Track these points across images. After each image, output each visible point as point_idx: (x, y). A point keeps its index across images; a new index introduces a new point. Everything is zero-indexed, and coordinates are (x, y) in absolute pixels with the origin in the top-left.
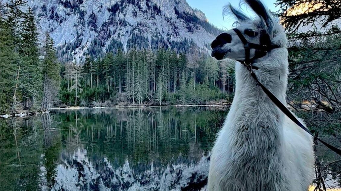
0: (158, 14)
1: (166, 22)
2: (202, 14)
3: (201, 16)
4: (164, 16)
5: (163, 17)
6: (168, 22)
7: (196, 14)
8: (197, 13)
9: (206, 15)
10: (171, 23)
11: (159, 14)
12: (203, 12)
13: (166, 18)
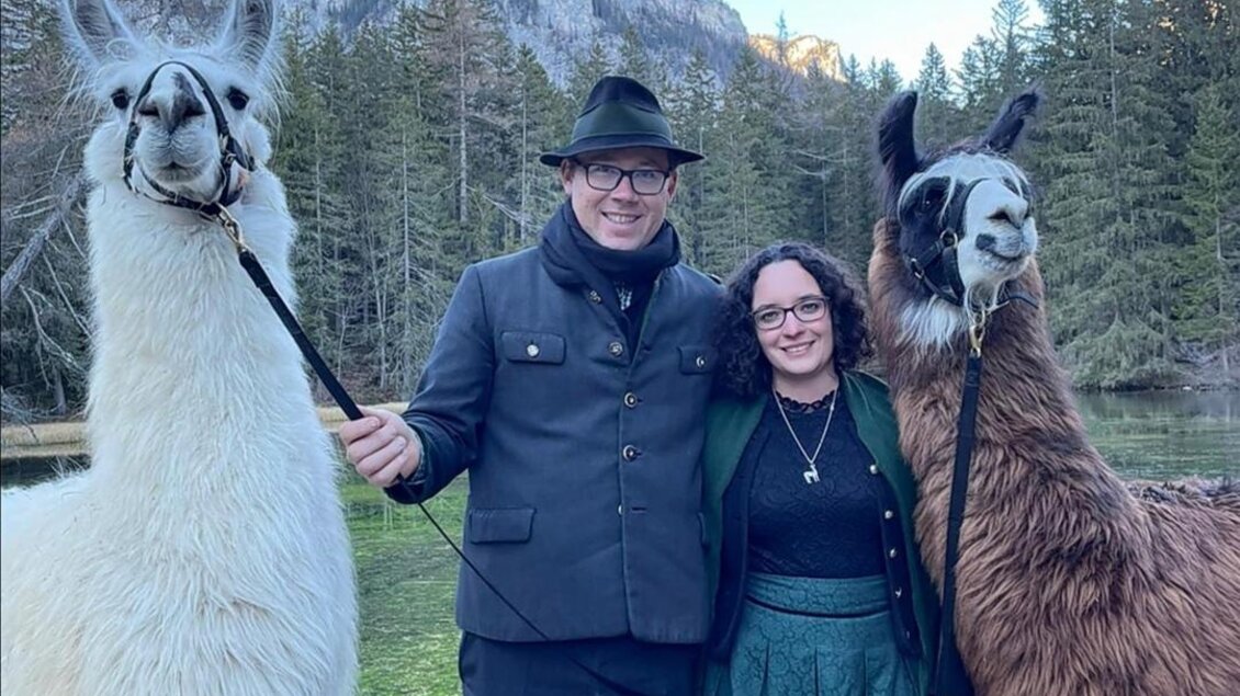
0: (523, 21)
1: (552, 49)
2: (725, 14)
3: (721, 19)
4: (550, 27)
5: (544, 32)
6: (559, 49)
7: (699, 15)
8: (703, 12)
9: (742, 18)
10: (569, 54)
11: (530, 21)
12: (731, 7)
13: (554, 33)
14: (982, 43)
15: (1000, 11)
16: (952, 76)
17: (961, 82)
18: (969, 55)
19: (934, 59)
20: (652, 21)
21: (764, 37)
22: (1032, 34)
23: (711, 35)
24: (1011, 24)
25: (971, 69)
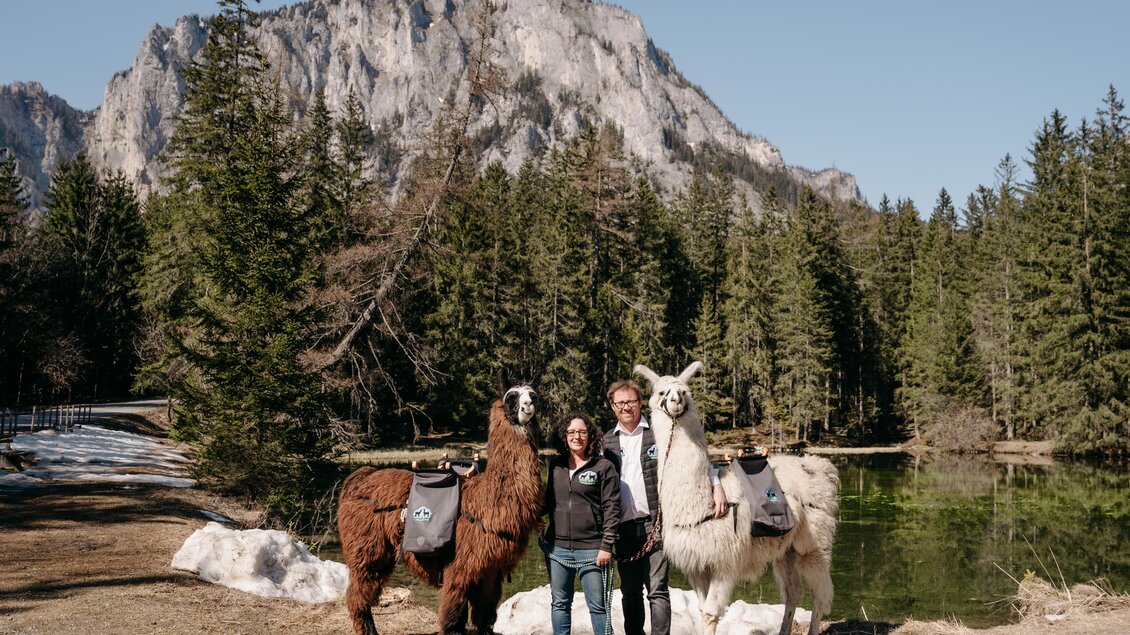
2: (767, 150)
4: (633, 155)
5: (629, 158)
7: (748, 149)
14: (982, 190)
15: (1000, 170)
16: (959, 213)
17: (965, 218)
18: (972, 197)
19: (945, 199)
20: (711, 153)
21: (797, 168)
22: (1024, 189)
23: (757, 165)
24: (1008, 180)
25: (973, 208)
